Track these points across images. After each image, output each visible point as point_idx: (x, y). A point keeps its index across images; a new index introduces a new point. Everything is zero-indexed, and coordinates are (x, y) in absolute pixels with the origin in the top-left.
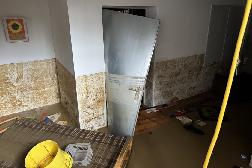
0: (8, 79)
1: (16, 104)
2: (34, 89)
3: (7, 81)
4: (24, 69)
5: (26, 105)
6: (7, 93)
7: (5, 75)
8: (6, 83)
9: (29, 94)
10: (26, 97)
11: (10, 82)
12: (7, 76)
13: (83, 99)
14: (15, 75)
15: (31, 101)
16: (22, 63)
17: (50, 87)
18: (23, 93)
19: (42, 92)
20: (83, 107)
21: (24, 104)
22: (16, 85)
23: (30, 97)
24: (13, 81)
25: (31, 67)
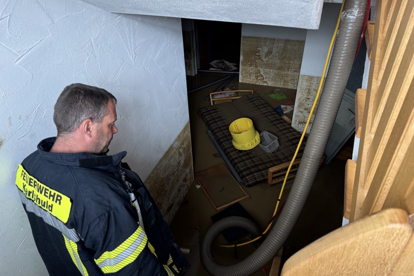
0: (259, 52)
1: (259, 78)
2: (279, 68)
3: (257, 54)
4: (275, 45)
5: (266, 82)
6: (254, 65)
7: (257, 47)
8: (256, 55)
9: (272, 72)
10: (269, 74)
11: (260, 56)
12: (259, 49)
13: (302, 99)
14: (266, 49)
15: (272, 80)
16: (275, 39)
17: (295, 71)
18: (267, 70)
19: (285, 74)
20: (299, 106)
21: (265, 80)
22: (264, 60)
23: (272, 74)
24: (263, 54)
25: (282, 45)
